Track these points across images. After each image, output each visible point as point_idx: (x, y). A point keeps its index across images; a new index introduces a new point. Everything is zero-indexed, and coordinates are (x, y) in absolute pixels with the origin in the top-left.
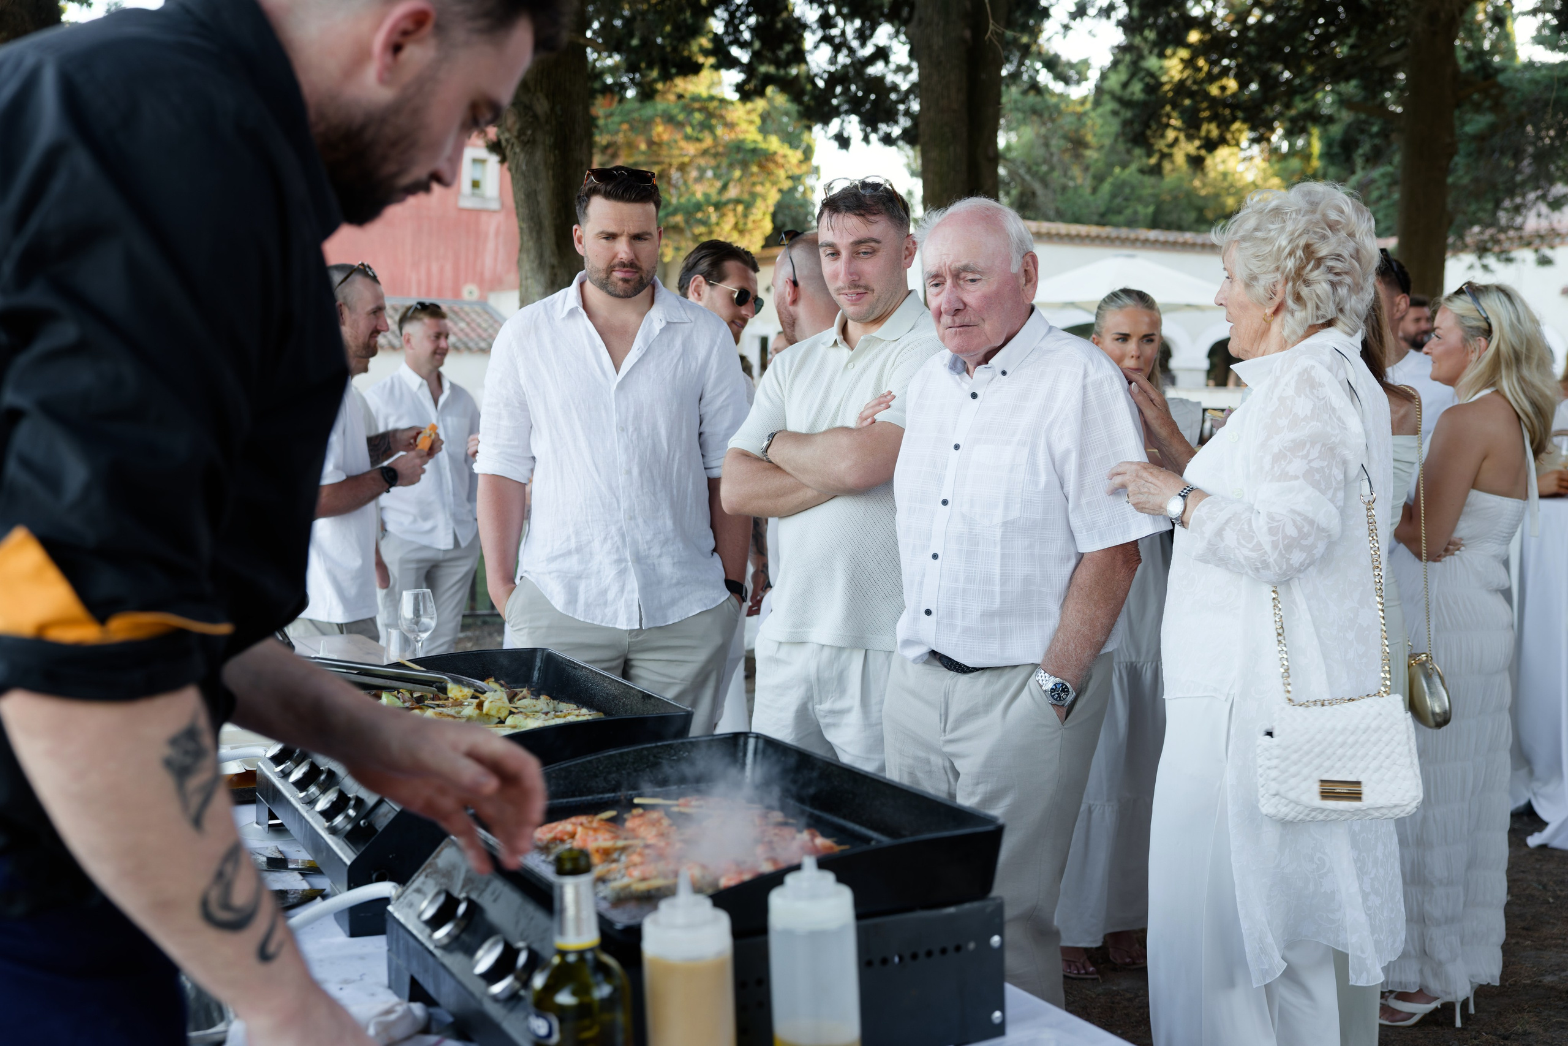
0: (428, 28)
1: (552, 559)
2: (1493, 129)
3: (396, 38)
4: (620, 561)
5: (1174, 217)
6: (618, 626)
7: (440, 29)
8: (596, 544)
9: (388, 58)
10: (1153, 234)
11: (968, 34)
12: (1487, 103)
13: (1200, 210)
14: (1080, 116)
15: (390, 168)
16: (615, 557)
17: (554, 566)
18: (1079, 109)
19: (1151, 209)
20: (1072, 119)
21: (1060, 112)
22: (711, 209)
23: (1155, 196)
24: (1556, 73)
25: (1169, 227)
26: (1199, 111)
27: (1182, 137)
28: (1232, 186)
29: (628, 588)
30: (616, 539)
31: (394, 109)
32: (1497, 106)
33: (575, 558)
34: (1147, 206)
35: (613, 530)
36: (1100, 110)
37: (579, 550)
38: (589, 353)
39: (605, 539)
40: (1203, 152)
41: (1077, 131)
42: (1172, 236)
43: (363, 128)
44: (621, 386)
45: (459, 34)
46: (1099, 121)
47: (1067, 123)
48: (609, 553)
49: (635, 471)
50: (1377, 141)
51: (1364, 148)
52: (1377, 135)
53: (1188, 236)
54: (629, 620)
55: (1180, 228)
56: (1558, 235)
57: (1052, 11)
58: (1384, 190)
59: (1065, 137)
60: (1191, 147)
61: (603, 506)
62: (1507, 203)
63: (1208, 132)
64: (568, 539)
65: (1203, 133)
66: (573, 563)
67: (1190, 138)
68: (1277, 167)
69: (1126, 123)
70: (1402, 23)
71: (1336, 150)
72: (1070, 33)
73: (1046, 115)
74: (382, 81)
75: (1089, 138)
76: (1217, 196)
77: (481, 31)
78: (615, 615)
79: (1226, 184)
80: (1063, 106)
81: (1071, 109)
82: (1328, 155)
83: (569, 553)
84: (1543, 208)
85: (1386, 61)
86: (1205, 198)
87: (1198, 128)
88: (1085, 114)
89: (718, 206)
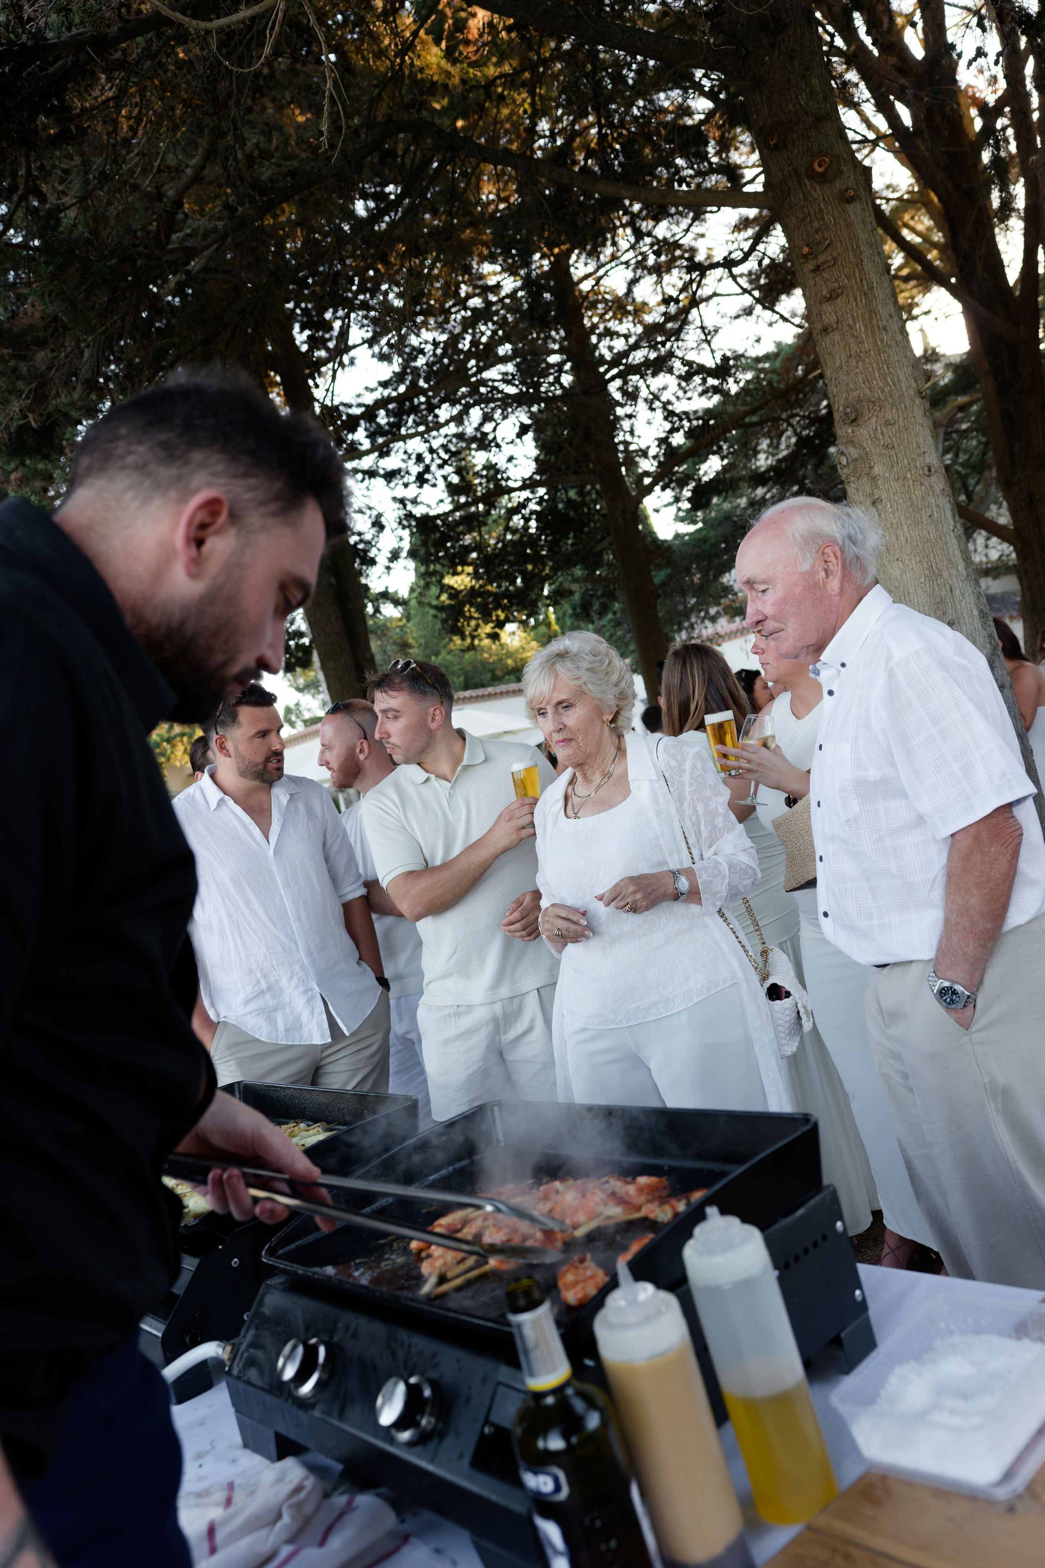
0: (223, 517)
1: (247, 1002)
2: (670, 576)
3: (193, 532)
4: (306, 991)
5: (477, 679)
6: (314, 1043)
7: (234, 517)
8: (284, 982)
9: (193, 552)
10: (467, 693)
11: (333, 581)
12: (664, 563)
13: (493, 671)
14: (402, 628)
15: (218, 658)
16: (303, 989)
17: (252, 1006)
18: (401, 624)
19: (462, 678)
20: (398, 630)
21: (387, 628)
22: (165, 744)
23: (461, 669)
24: (697, 536)
25: (476, 686)
26: (488, 604)
27: (480, 622)
28: (508, 652)
29: (316, 1011)
30: (300, 974)
31: (209, 599)
32: (669, 563)
33: (268, 996)
34: (459, 677)
35: (297, 967)
36: (411, 623)
37: (270, 989)
38: (242, 831)
39: (292, 977)
40: (497, 630)
41: (402, 638)
42: (480, 692)
43: (182, 623)
44: (276, 852)
45: (254, 519)
46: (414, 628)
47: (395, 634)
48: (297, 987)
49: (303, 917)
50: (602, 600)
51: (596, 606)
52: (602, 596)
53: (490, 690)
54: (323, 1036)
55: (483, 686)
56: (720, 636)
57: (377, 559)
58: (612, 631)
59: (395, 644)
60: (488, 628)
61: (285, 951)
62: (686, 624)
63: (498, 616)
64: (258, 982)
65: (494, 618)
66: (269, 1000)
67: (486, 622)
68: (532, 634)
69: (444, 622)
70: (598, 525)
71: (579, 610)
72: (392, 572)
73: (379, 632)
74: (193, 575)
75: (411, 641)
76: (500, 660)
77: (274, 514)
78: (311, 1035)
79: (504, 652)
80: (388, 624)
81: (394, 624)
82: (576, 616)
83: (262, 993)
84: (707, 623)
85: (598, 548)
86: (494, 663)
87: (491, 616)
88: (404, 626)
89: (169, 741)
